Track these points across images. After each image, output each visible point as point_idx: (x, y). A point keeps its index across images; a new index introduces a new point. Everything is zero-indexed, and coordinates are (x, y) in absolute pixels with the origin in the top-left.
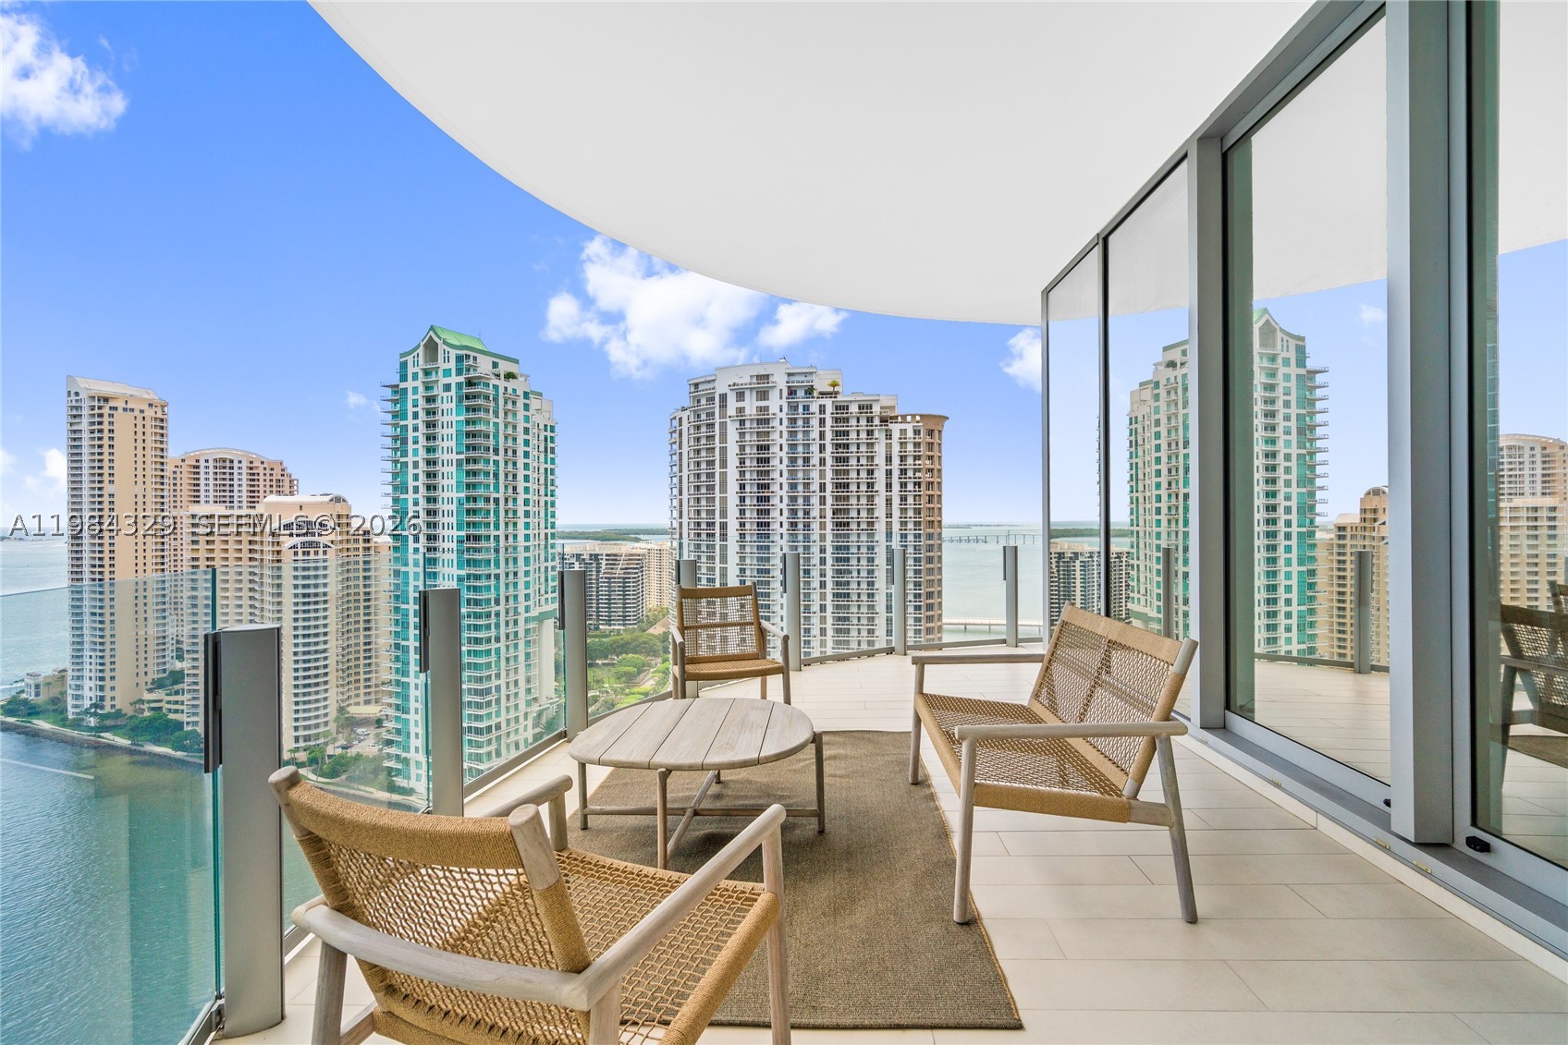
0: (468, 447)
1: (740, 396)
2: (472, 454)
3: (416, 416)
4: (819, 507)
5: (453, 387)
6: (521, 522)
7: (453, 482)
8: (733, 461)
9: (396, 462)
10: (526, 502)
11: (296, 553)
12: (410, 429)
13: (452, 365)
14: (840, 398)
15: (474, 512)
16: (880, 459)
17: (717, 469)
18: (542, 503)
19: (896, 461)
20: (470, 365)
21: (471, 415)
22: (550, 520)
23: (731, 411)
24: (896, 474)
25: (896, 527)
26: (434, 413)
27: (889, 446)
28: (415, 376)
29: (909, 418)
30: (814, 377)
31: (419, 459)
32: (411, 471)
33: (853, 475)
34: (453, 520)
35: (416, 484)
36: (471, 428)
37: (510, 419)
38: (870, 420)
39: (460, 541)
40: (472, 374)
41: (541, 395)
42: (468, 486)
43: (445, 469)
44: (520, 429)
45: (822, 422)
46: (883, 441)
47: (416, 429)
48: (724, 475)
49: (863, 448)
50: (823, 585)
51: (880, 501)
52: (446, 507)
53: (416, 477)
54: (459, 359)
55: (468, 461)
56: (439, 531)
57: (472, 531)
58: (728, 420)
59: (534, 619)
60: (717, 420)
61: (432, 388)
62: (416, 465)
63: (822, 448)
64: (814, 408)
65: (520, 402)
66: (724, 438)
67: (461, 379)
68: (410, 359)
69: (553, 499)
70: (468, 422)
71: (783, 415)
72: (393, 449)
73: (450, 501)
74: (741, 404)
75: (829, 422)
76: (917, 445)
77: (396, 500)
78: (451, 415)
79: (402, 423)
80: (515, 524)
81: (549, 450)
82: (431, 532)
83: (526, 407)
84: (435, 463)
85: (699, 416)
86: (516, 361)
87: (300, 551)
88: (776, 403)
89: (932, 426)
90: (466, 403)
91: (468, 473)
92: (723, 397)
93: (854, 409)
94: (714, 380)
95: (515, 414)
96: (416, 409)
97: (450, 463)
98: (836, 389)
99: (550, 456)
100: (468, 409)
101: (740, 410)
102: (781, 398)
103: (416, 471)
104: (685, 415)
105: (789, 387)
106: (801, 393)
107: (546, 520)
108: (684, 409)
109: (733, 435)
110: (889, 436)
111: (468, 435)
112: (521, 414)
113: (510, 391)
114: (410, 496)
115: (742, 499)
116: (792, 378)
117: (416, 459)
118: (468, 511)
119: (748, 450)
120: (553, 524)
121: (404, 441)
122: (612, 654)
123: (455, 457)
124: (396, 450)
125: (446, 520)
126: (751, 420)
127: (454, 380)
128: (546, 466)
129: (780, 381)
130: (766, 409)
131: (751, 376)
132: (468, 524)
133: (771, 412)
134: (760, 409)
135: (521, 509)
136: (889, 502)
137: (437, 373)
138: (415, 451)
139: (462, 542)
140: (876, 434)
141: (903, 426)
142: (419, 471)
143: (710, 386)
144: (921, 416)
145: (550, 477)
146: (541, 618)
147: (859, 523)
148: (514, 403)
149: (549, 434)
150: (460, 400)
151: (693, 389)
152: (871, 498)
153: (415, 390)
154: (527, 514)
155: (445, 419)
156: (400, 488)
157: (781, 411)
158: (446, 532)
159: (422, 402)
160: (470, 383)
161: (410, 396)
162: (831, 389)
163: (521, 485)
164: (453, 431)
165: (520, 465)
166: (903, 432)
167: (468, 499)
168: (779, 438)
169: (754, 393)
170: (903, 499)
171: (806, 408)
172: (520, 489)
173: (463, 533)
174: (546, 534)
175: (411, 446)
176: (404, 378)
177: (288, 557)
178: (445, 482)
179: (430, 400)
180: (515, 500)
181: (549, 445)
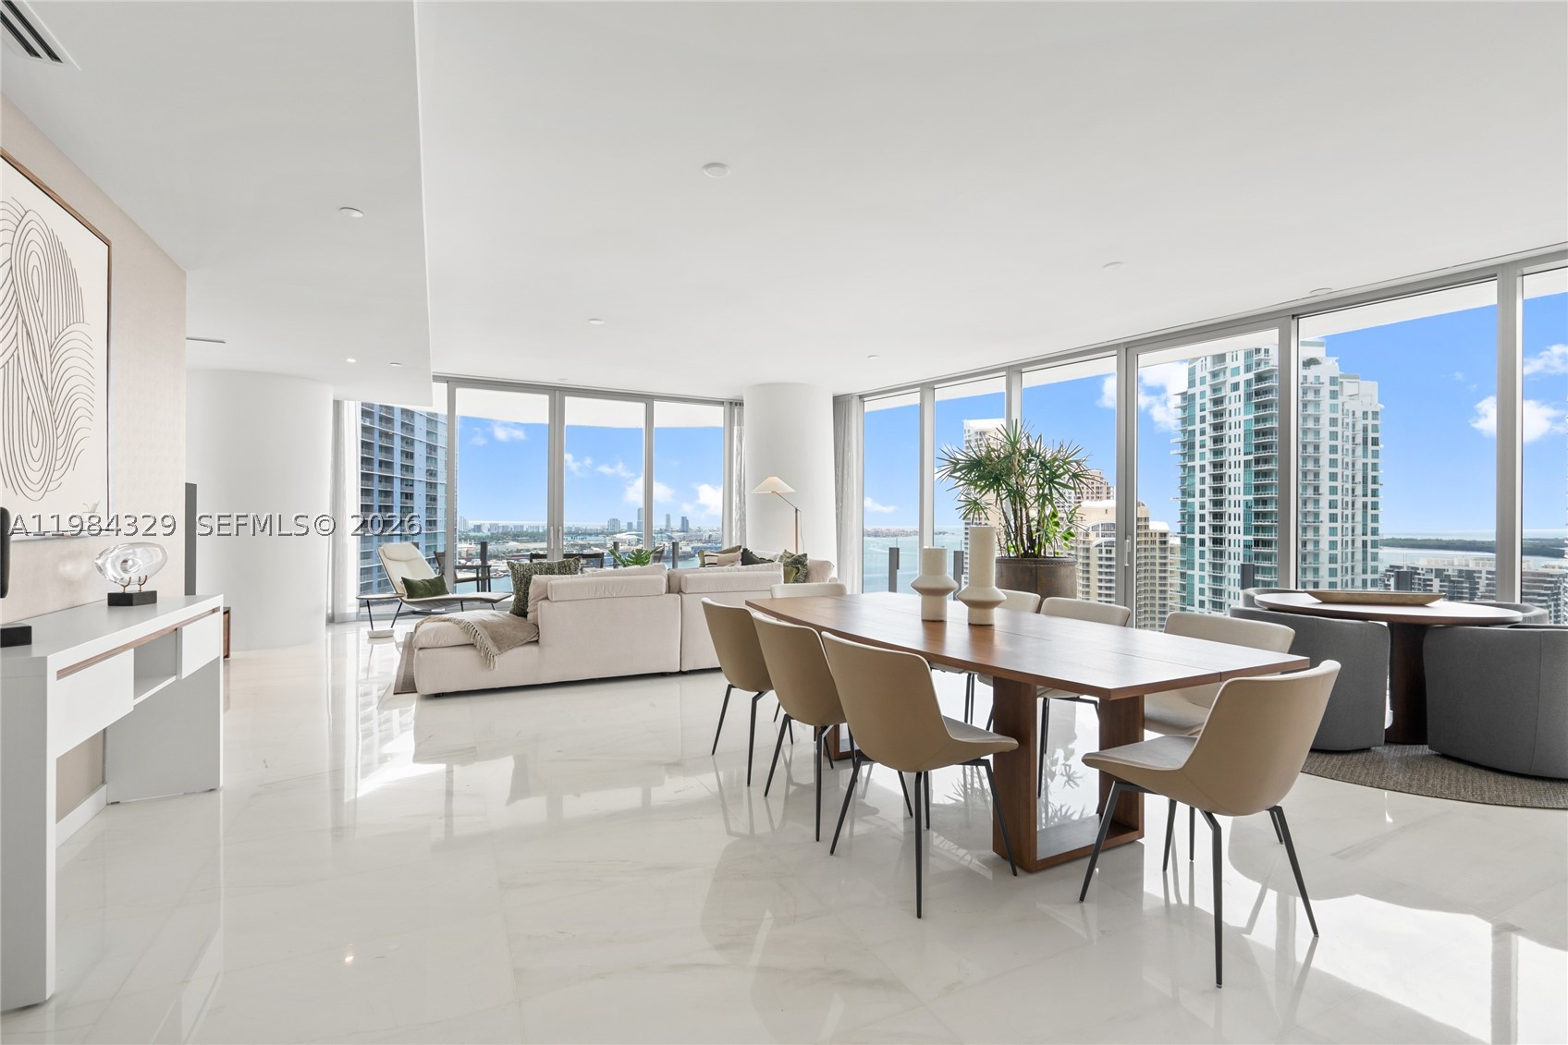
0: (1258, 447)
2: (1262, 454)
3: (1203, 419)
5: (1242, 386)
6: (1325, 526)
7: (1241, 484)
9: (1184, 467)
10: (1332, 505)
11: (1101, 552)
12: (1198, 433)
13: (1241, 363)
15: (1264, 515)
18: (1359, 505)
20: (1261, 360)
21: (1261, 413)
22: (1370, 525)
26: (1222, 415)
28: (1203, 381)
31: (1206, 462)
32: (1198, 475)
34: (1240, 524)
35: (1202, 487)
36: (1261, 426)
37: (1311, 410)
39: (1247, 546)
40: (1263, 368)
42: (1257, 488)
43: (1232, 471)
44: (1325, 421)
47: (1203, 433)
52: (1232, 510)
53: (1203, 481)
54: (1248, 355)
55: (1257, 461)
56: (1225, 535)
57: (1261, 536)
61: (1220, 389)
62: (1203, 469)
65: (1326, 391)
67: (1251, 375)
68: (1198, 364)
69: (1374, 499)
70: (1257, 420)
72: (1181, 454)
73: (1237, 504)
77: (1184, 504)
78: (1239, 415)
79: (1190, 428)
80: (1316, 530)
81: (1370, 442)
82: (1217, 535)
83: (1334, 395)
84: (1221, 466)
87: (1104, 549)
90: (1255, 400)
91: (1257, 474)
95: (1317, 404)
96: (1203, 413)
97: (1237, 464)
99: (1370, 448)
100: (1258, 406)
103: (1203, 475)
107: (1365, 526)
111: (1258, 433)
112: (1326, 401)
113: (1311, 379)
114: (1197, 500)
117: (1203, 463)
118: (1257, 515)
120: (1375, 532)
121: (1192, 446)
123: (1242, 458)
124: (1184, 455)
125: (1233, 523)
127: (1243, 377)
128: (1365, 461)
132: (1257, 529)
135: (1325, 513)
137: (1225, 373)
138: (1202, 455)
139: (1250, 547)
142: (1206, 475)
145: (1370, 474)
148: (1317, 392)
149: (1370, 422)
150: (1248, 397)
153: (1203, 394)
154: (1333, 518)
155: (1233, 419)
156: (1187, 492)
158: (1232, 537)
159: (1209, 406)
160: (1260, 378)
161: (1198, 401)
163: (1325, 484)
164: (1241, 431)
165: (1324, 461)
167: (1257, 501)
172: (1324, 489)
173: (1250, 538)
174: (1365, 543)
175: (1198, 450)
176: (1192, 384)
177: (1094, 554)
178: (1232, 485)
179: (1218, 402)
180: (1317, 502)
181: (1371, 435)
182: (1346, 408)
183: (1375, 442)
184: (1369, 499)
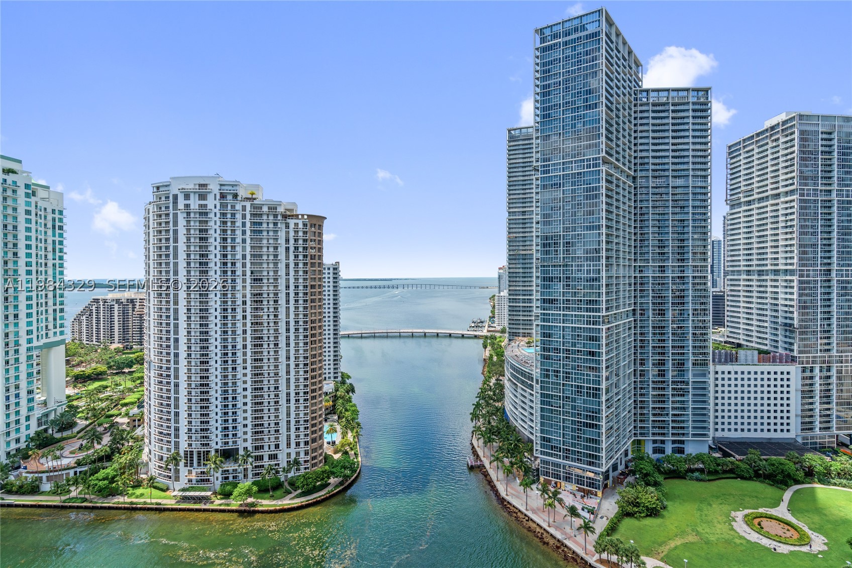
1: (187, 197)
4: (242, 269)
8: (182, 239)
10: (28, 264)
14: (255, 202)
16: (282, 241)
17: (171, 244)
18: (50, 265)
19: (292, 241)
22: (58, 277)
23: (181, 206)
24: (292, 249)
25: (292, 281)
27: (288, 233)
29: (300, 217)
30: (237, 188)
33: (265, 249)
38: (275, 216)
41: (48, 188)
44: (21, 211)
45: (244, 217)
46: (284, 230)
48: (176, 248)
49: (271, 233)
50: (244, 317)
51: (282, 266)
58: (178, 211)
59: (37, 348)
60: (171, 211)
63: (244, 233)
64: (238, 207)
65: (21, 192)
66: (176, 223)
69: (61, 262)
71: (217, 211)
74: (187, 202)
75: (248, 216)
76: (305, 233)
81: (58, 227)
83: (28, 195)
85: (160, 208)
86: (20, 162)
88: (212, 203)
89: (316, 223)
92: (176, 197)
93: (265, 209)
94: (169, 185)
95: (15, 200)
98: (254, 196)
99: (57, 231)
101: (187, 206)
102: (215, 199)
104: (151, 207)
105: (221, 193)
106: (230, 197)
108: (150, 203)
109: (182, 222)
110: (287, 226)
112: (22, 198)
113: (9, 182)
115: (189, 264)
116: (223, 188)
119: (192, 232)
120: (62, 279)
122: (135, 364)
126: (195, 213)
128: (54, 239)
129: (214, 188)
130: (206, 206)
131: (195, 184)
133: (208, 208)
134: (201, 206)
135: (22, 269)
136: (287, 266)
140: (279, 225)
141: (296, 221)
143: (166, 189)
144: (308, 215)
145: (58, 247)
146: (50, 346)
147: (268, 279)
148: (14, 191)
149: (57, 216)
151: (155, 190)
152: (276, 264)
154: (29, 273)
157: (215, 207)
162: (250, 196)
163: (22, 251)
165: (21, 237)
166: (296, 224)
168: (214, 225)
169: (197, 196)
170: (296, 264)
171: (233, 207)
172: (21, 254)
180: (16, 263)
181: (57, 224)
182: (39, 205)
183: (61, 228)
184: (57, 262)
